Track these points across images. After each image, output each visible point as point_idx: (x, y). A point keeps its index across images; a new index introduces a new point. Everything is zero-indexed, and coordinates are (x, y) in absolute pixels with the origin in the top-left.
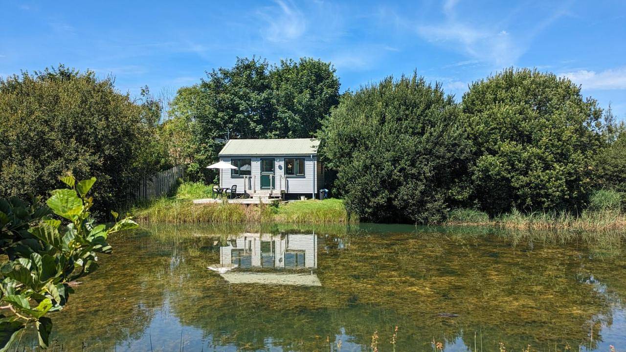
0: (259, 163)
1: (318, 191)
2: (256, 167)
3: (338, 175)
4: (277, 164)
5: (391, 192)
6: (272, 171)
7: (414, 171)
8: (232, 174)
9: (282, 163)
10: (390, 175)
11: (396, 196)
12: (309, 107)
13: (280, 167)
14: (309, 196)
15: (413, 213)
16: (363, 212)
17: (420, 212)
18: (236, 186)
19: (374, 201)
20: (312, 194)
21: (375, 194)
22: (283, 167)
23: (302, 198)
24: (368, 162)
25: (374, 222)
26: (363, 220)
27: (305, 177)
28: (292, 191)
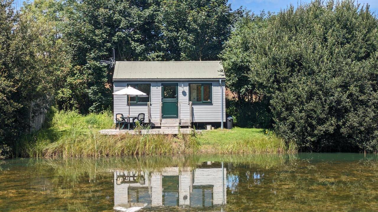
0: (160, 88)
1: (227, 119)
2: (156, 92)
3: (271, 101)
4: (180, 89)
5: (338, 119)
6: (175, 97)
7: (363, 97)
8: (128, 101)
9: (186, 89)
10: (339, 102)
11: (344, 124)
12: (204, 26)
13: (184, 93)
14: (216, 125)
15: (361, 142)
16: (303, 141)
17: (368, 140)
18: (144, 114)
19: (321, 129)
20: (220, 123)
21: (321, 122)
22: (188, 94)
23: (209, 127)
24: (315, 88)
25: (314, 151)
26: (302, 150)
27: (212, 104)
28: (198, 119)
